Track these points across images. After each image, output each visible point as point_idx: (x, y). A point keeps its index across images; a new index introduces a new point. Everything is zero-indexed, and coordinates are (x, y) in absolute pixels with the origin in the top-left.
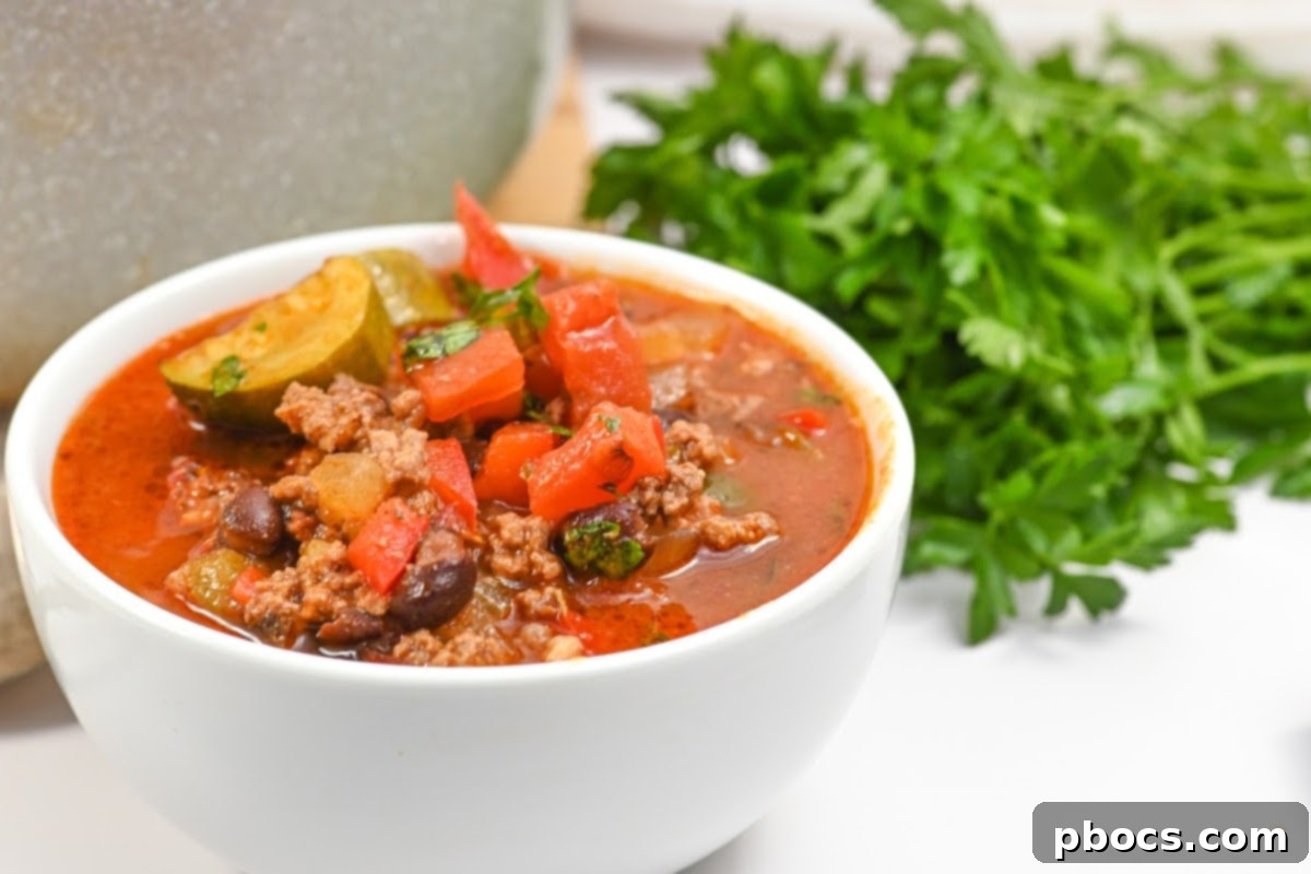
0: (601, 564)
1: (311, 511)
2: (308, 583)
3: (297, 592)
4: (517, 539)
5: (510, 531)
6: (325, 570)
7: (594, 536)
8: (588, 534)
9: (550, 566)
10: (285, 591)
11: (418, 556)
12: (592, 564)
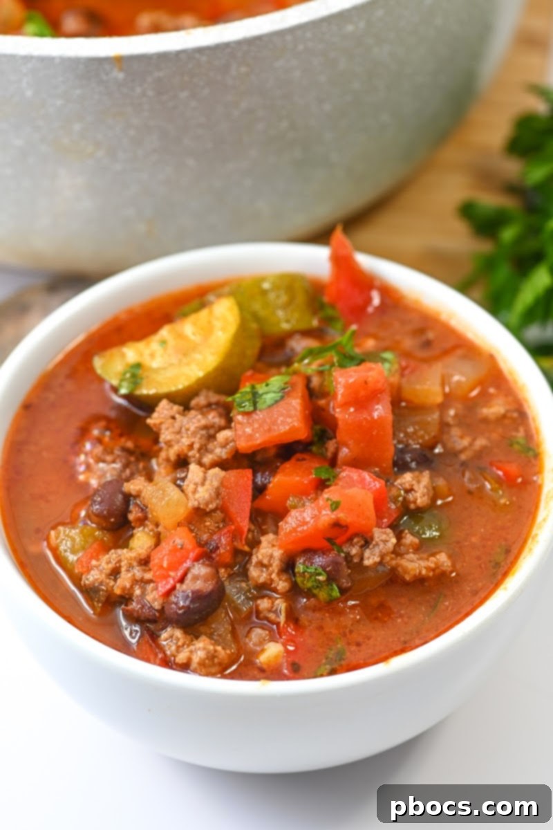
0: (315, 591)
1: (144, 509)
2: (123, 569)
3: (115, 573)
4: (265, 561)
5: (262, 555)
6: (135, 564)
7: (311, 575)
8: (308, 573)
9: (282, 585)
10: (108, 571)
11: (186, 578)
12: (309, 590)
